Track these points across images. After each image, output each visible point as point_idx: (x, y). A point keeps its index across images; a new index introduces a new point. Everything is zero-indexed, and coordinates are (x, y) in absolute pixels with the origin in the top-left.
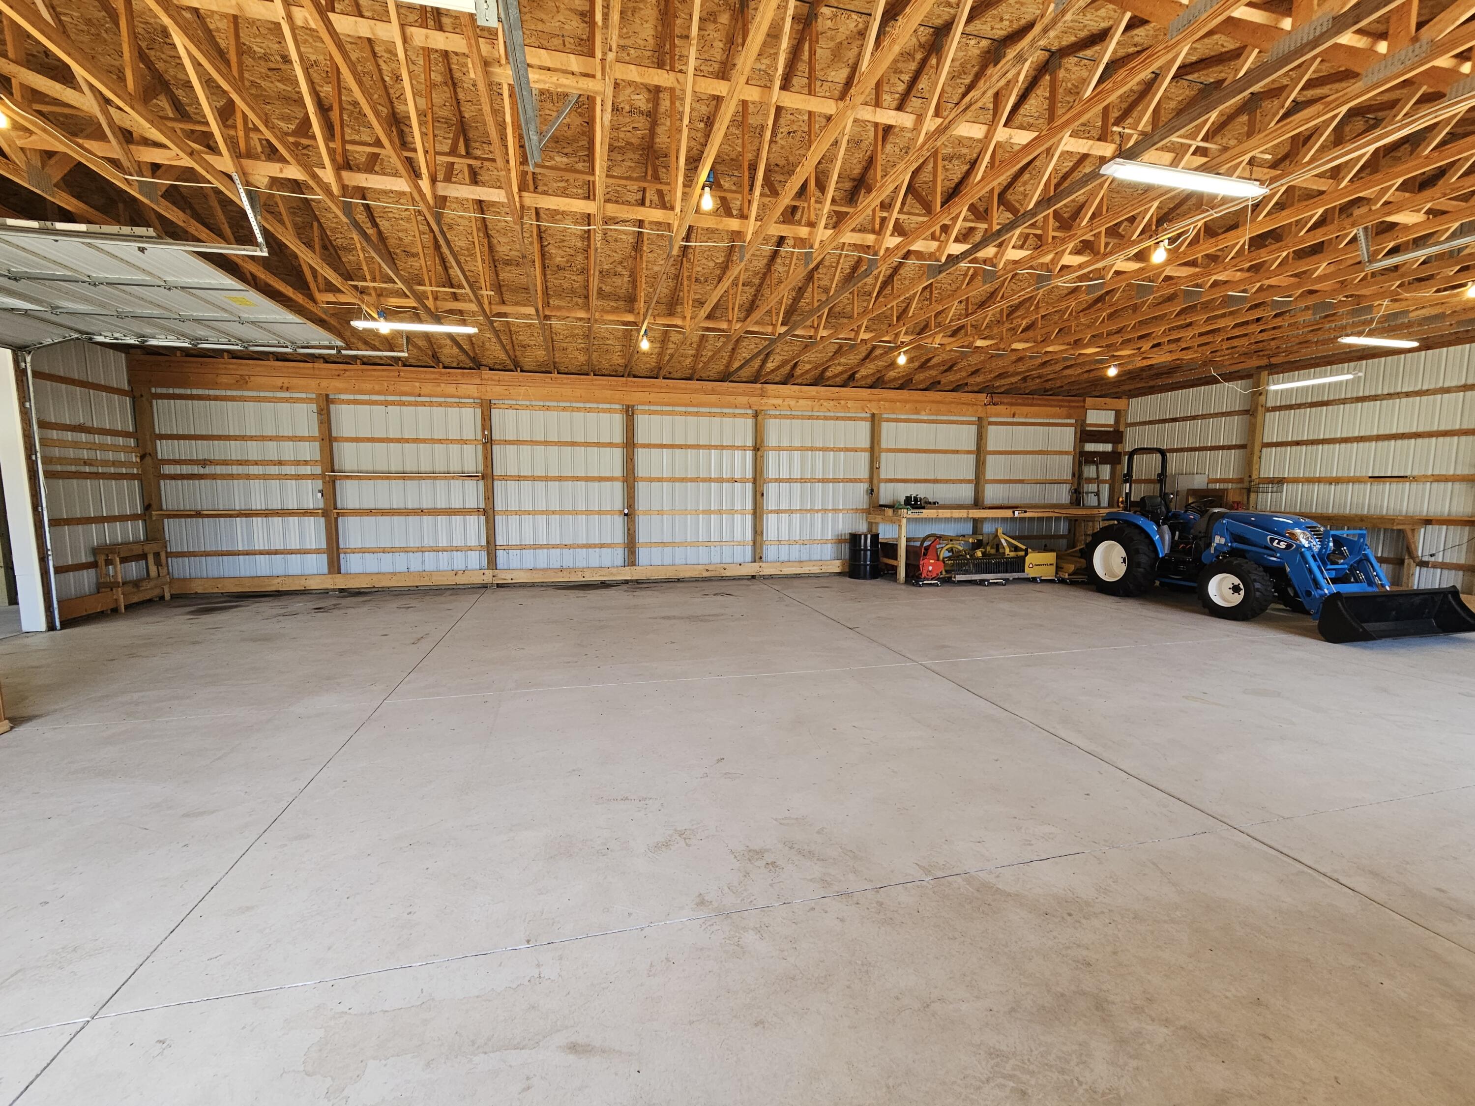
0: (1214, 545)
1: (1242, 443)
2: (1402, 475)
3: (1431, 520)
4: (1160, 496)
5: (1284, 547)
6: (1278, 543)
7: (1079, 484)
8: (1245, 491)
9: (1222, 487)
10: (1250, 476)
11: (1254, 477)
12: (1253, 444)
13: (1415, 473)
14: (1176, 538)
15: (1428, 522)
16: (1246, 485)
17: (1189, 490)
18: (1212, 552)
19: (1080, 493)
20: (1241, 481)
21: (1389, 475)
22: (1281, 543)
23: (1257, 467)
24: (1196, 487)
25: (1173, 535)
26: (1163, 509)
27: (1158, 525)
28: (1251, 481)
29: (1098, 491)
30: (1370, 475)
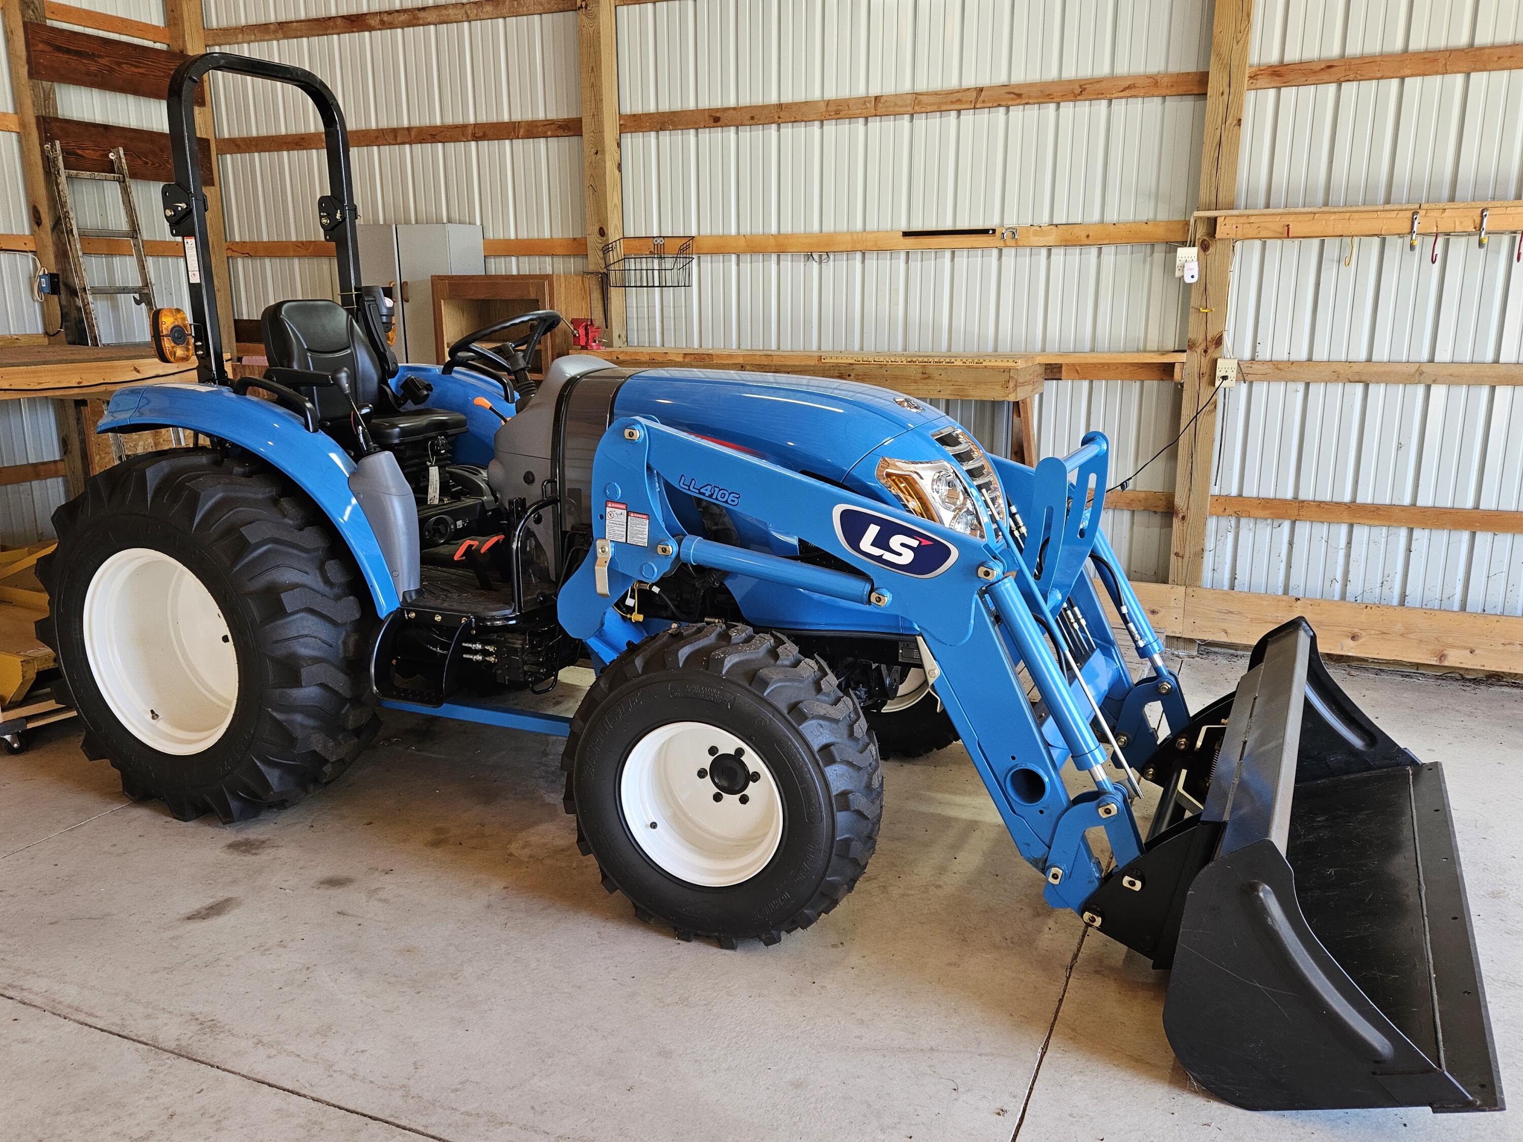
0: (604, 550)
1: (564, 115)
2: (980, 226)
3: (1059, 367)
4: (346, 301)
5: (907, 557)
6: (881, 542)
7: (62, 254)
8: (593, 284)
9: (525, 271)
10: (602, 232)
11: (613, 235)
12: (597, 114)
13: (1011, 221)
14: (434, 493)
15: (1053, 372)
16: (594, 261)
17: (437, 280)
18: (602, 585)
19: (73, 292)
20: (578, 248)
21: (948, 226)
22: (896, 541)
23: (616, 200)
24: (457, 270)
25: (420, 491)
26: (365, 361)
27: (356, 453)
28: (606, 249)
29: (146, 284)
30: (904, 227)
